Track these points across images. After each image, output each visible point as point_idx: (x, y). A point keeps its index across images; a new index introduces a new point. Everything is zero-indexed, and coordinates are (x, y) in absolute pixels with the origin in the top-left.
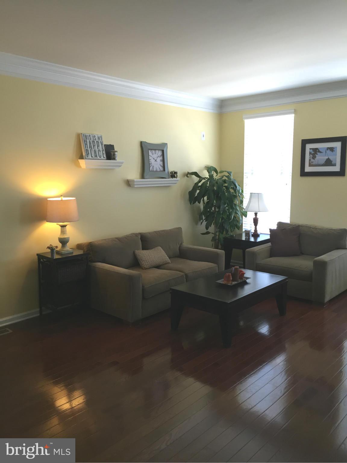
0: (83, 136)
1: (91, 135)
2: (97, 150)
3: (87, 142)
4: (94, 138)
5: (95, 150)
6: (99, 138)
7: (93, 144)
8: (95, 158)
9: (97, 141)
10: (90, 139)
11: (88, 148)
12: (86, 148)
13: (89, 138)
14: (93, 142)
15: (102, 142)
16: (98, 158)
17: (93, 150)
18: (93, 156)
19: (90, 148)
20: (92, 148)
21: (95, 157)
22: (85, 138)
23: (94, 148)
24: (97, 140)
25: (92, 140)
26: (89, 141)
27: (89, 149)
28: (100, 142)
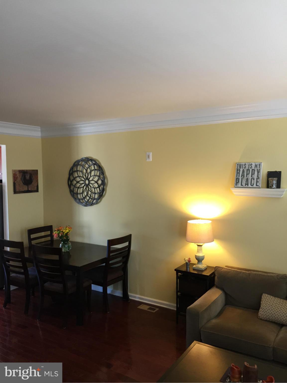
0: (237, 165)
1: (246, 164)
2: (250, 178)
3: (239, 172)
4: (250, 166)
5: (247, 179)
6: (256, 166)
7: (247, 172)
8: (245, 186)
9: (252, 170)
10: (245, 168)
11: (239, 176)
12: (237, 176)
13: (244, 166)
14: (248, 170)
15: (259, 170)
16: (250, 186)
17: (245, 178)
18: (244, 184)
19: (242, 177)
20: (244, 177)
21: (245, 185)
22: (239, 167)
23: (247, 176)
24: (253, 168)
25: (247, 167)
26: (243, 170)
27: (240, 178)
28: (257, 170)
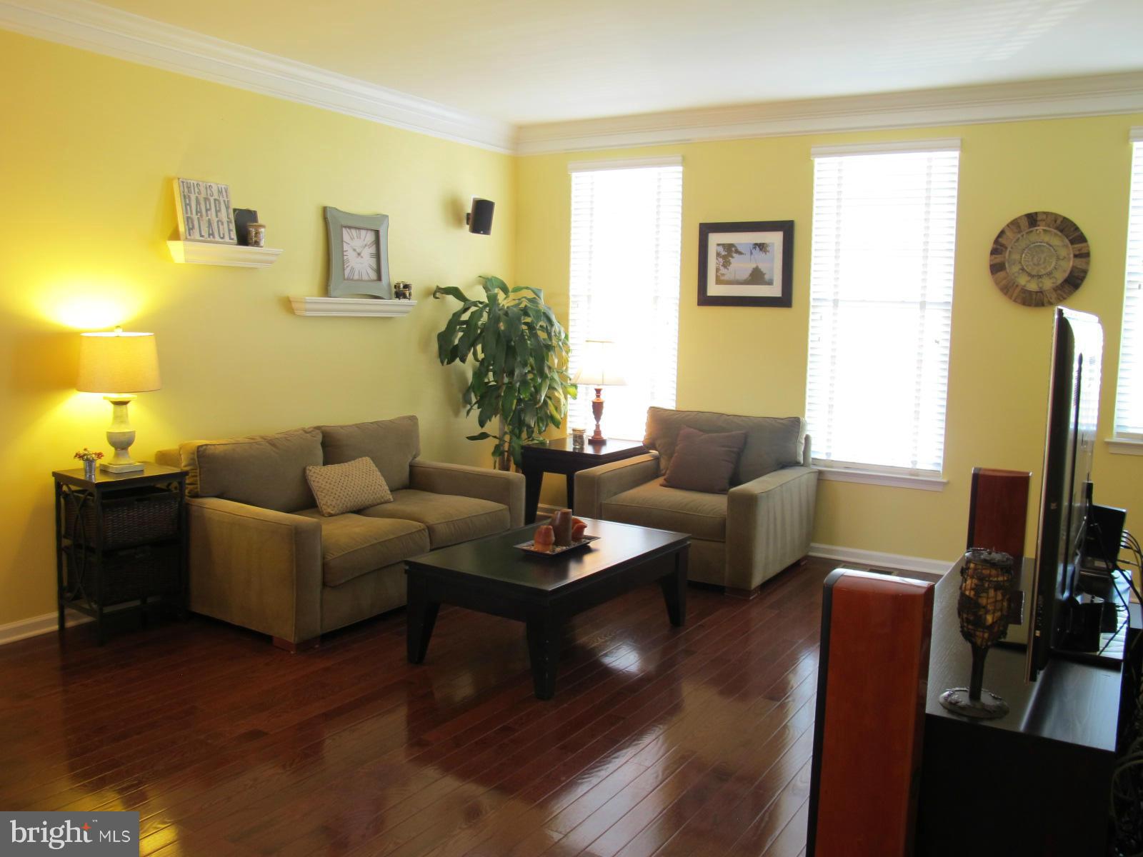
0: (181, 184)
1: (200, 183)
2: (215, 220)
3: (190, 200)
4: (209, 192)
5: (209, 221)
6: (220, 192)
7: (206, 204)
8: (209, 239)
9: (215, 200)
10: (199, 193)
11: (192, 213)
12: (187, 213)
13: (196, 190)
14: (206, 199)
15: (228, 201)
16: (217, 239)
17: (205, 219)
18: (205, 233)
19: (197, 214)
20: (201, 216)
21: (209, 237)
22: (186, 190)
23: (207, 216)
24: (216, 197)
25: (203, 195)
26: (197, 197)
27: (195, 217)
28: (224, 201)
